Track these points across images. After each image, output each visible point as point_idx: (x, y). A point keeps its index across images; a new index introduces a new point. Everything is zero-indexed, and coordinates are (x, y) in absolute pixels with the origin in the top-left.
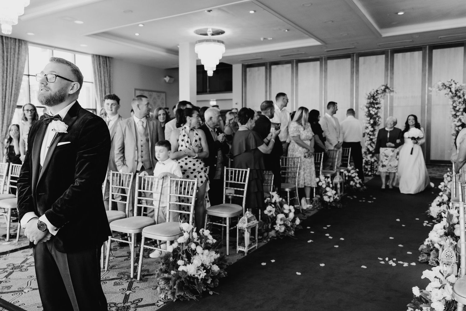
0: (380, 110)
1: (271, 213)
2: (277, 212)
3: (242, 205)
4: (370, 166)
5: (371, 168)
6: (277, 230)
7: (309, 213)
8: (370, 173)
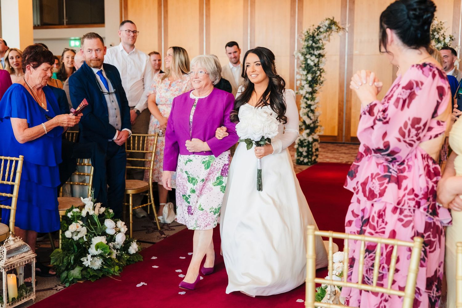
0: (323, 59)
1: (80, 236)
2: (91, 234)
3: (8, 224)
4: (306, 149)
5: (308, 152)
6: (87, 266)
7: (172, 230)
8: (306, 160)
